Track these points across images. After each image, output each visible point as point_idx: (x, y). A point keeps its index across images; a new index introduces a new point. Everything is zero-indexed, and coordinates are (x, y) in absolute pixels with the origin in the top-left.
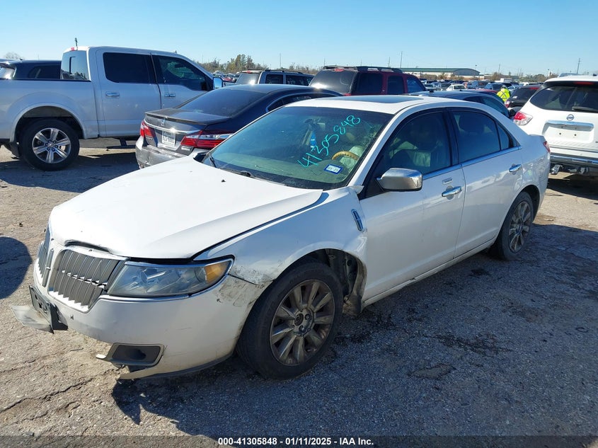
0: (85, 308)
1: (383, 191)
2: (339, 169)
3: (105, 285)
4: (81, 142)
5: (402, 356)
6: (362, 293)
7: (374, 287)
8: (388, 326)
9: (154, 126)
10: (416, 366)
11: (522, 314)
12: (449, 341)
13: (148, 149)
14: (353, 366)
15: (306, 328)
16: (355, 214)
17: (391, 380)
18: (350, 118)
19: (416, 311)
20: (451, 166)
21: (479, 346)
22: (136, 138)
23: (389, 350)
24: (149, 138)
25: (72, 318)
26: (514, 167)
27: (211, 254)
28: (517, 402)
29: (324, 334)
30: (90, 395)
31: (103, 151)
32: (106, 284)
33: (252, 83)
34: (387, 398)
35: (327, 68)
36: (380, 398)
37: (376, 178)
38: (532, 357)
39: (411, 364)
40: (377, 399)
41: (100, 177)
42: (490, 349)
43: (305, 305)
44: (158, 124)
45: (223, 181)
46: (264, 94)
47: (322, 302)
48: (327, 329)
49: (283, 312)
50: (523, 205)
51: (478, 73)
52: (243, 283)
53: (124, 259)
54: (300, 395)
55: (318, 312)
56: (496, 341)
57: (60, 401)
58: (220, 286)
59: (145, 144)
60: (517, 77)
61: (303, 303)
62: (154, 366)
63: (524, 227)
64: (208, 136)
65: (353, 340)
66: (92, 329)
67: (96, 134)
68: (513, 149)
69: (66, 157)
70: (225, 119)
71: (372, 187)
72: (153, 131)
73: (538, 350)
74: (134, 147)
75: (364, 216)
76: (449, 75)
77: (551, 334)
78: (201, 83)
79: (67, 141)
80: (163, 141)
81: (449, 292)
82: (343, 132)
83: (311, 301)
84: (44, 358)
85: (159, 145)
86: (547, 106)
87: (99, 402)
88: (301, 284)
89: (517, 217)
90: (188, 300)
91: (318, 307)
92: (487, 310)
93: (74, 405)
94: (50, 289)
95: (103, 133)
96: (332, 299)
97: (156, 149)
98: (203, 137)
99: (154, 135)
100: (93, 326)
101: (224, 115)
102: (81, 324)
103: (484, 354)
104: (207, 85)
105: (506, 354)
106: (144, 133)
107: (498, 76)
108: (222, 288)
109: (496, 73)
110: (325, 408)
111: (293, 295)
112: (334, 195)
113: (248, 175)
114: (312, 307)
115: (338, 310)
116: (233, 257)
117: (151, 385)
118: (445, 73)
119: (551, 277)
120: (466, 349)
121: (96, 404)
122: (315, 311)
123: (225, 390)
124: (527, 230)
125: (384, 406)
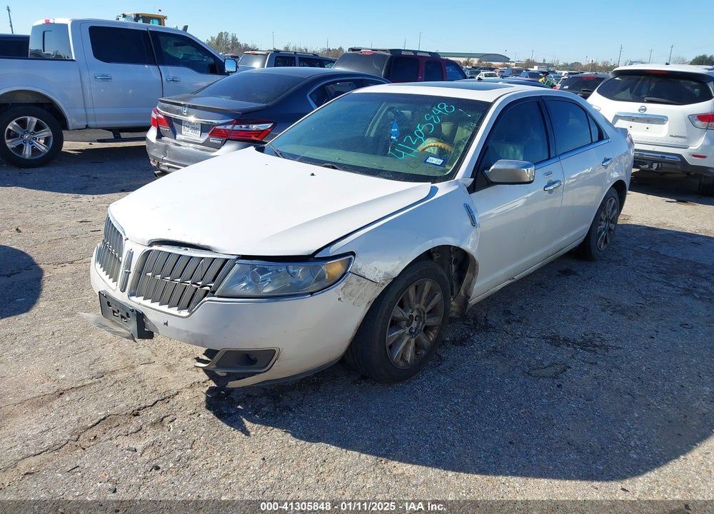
0: (185, 313)
1: (491, 184)
2: (442, 161)
3: (210, 287)
4: (65, 133)
5: (511, 357)
6: (471, 293)
7: (483, 285)
8: (487, 328)
9: (172, 115)
10: (529, 366)
11: (622, 313)
12: (555, 341)
13: (163, 141)
14: (463, 368)
15: (416, 329)
16: (468, 209)
17: (507, 380)
18: (442, 106)
19: (512, 313)
20: (549, 158)
21: (587, 344)
22: (147, 129)
23: (495, 351)
24: (165, 129)
25: (166, 324)
26: (606, 160)
27: (333, 250)
28: (640, 396)
29: (432, 336)
30: (183, 408)
31: (84, 145)
32: (212, 285)
33: (257, 65)
34: (508, 398)
35: (353, 50)
36: (501, 398)
37: (483, 170)
38: (644, 354)
39: (523, 364)
40: (499, 399)
41: (94, 176)
42: (600, 347)
43: (417, 306)
44: (178, 112)
45: (313, 175)
46: (305, 79)
47: (433, 303)
48: (435, 331)
49: (398, 313)
50: (611, 201)
51: (507, 59)
52: (364, 281)
53: (234, 257)
54: (416, 398)
55: (430, 312)
56: (603, 340)
57: (152, 415)
58: (342, 284)
59: (159, 136)
60: (552, 65)
61: (417, 303)
62: (265, 372)
63: (611, 225)
64: (243, 126)
65: (454, 342)
66: (193, 335)
67: (83, 124)
68: (602, 142)
69: (47, 151)
70: (261, 107)
71: (480, 180)
72: (169, 121)
73: (647, 346)
74: (144, 139)
75: (476, 211)
76: (475, 61)
77: (657, 332)
78: (209, 65)
79: (47, 132)
80: (183, 132)
81: (541, 293)
82: (437, 120)
83: (423, 300)
84: (113, 372)
85: (178, 136)
86: (616, 96)
87: (197, 414)
88: (415, 283)
89: (605, 214)
90: (309, 299)
91: (429, 308)
92: (586, 310)
93: (169, 419)
94: (131, 295)
95: (91, 123)
96: (441, 300)
97: (174, 141)
98: (237, 127)
99: (172, 125)
100: (196, 331)
101: (259, 101)
102: (179, 330)
103: (595, 351)
104: (216, 67)
105: (617, 352)
106: (157, 122)
107: (530, 63)
108: (344, 287)
109: (529, 60)
110: (446, 410)
111: (408, 293)
112: (443, 188)
113: (334, 168)
114: (423, 308)
115: (447, 311)
116: (353, 253)
117: (248, 396)
118: (472, 59)
119: (642, 276)
120: (575, 349)
121: (194, 416)
122: (426, 312)
123: (333, 397)
124: (613, 228)
125: (508, 405)
